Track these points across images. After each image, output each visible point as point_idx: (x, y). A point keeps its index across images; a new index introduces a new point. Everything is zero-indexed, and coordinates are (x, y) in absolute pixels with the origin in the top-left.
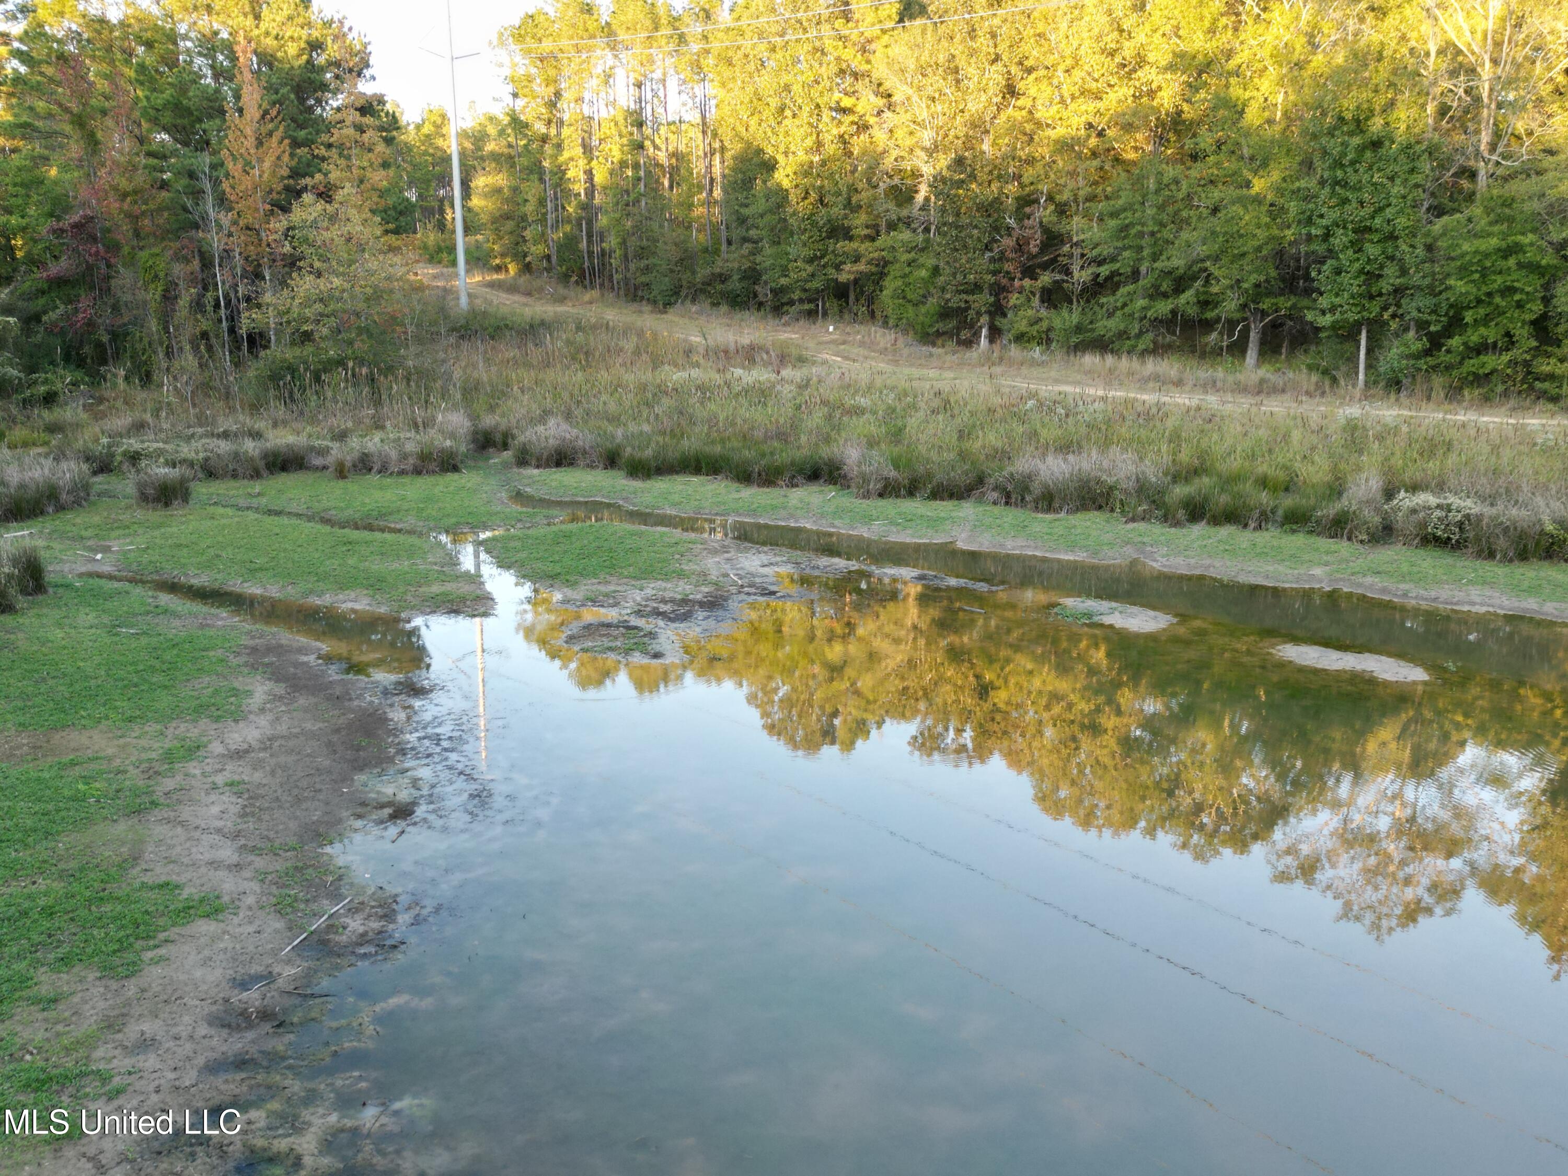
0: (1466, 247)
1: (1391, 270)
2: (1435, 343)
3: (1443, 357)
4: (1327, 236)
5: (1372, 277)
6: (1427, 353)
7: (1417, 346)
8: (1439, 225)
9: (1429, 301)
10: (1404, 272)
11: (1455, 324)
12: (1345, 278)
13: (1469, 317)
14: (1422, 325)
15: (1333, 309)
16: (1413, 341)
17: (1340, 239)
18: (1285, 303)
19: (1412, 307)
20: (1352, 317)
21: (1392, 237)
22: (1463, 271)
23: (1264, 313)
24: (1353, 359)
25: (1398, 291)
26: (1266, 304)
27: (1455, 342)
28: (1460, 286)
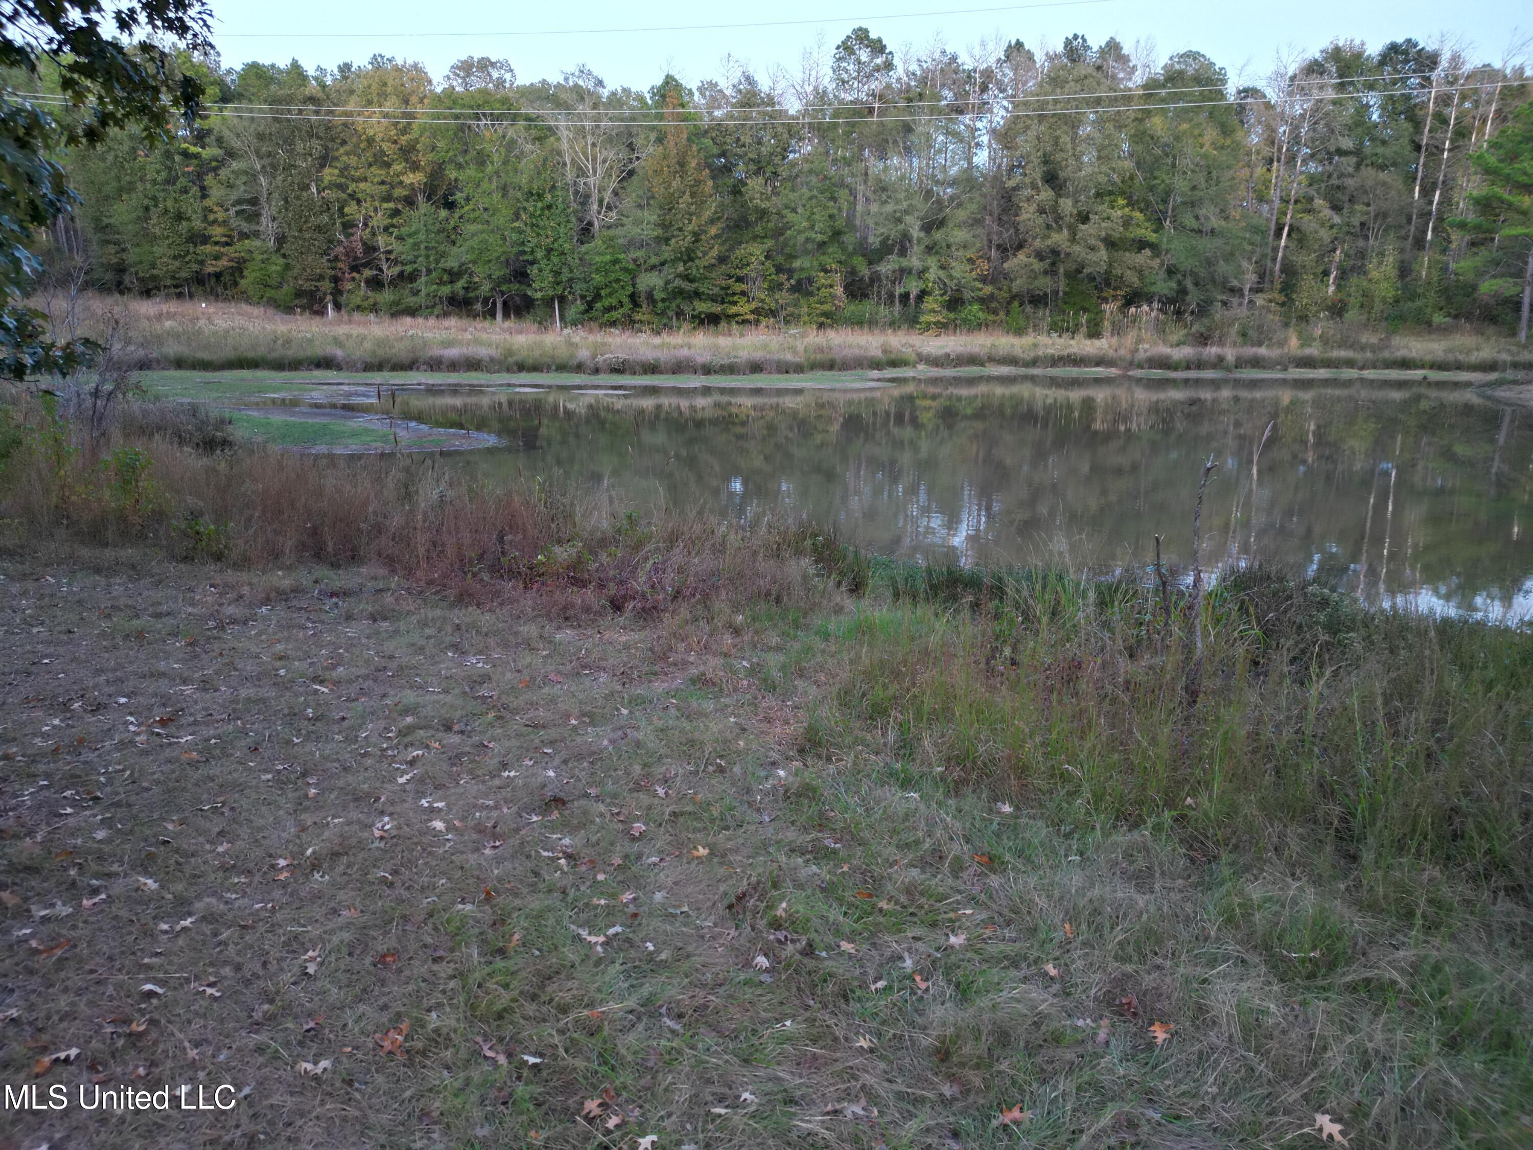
0: (598, 259)
1: (565, 270)
2: (590, 307)
3: (593, 313)
4: (532, 252)
5: (557, 273)
6: (587, 311)
7: (582, 308)
8: (584, 248)
9: (584, 286)
10: (571, 271)
11: (598, 297)
12: (545, 273)
13: (603, 293)
14: (583, 297)
15: (541, 290)
16: (580, 306)
17: (539, 254)
18: (515, 287)
19: (579, 288)
20: (551, 293)
21: (563, 253)
22: (598, 271)
23: (503, 293)
24: (552, 316)
25: (571, 280)
26: (504, 288)
27: (598, 305)
28: (598, 278)
